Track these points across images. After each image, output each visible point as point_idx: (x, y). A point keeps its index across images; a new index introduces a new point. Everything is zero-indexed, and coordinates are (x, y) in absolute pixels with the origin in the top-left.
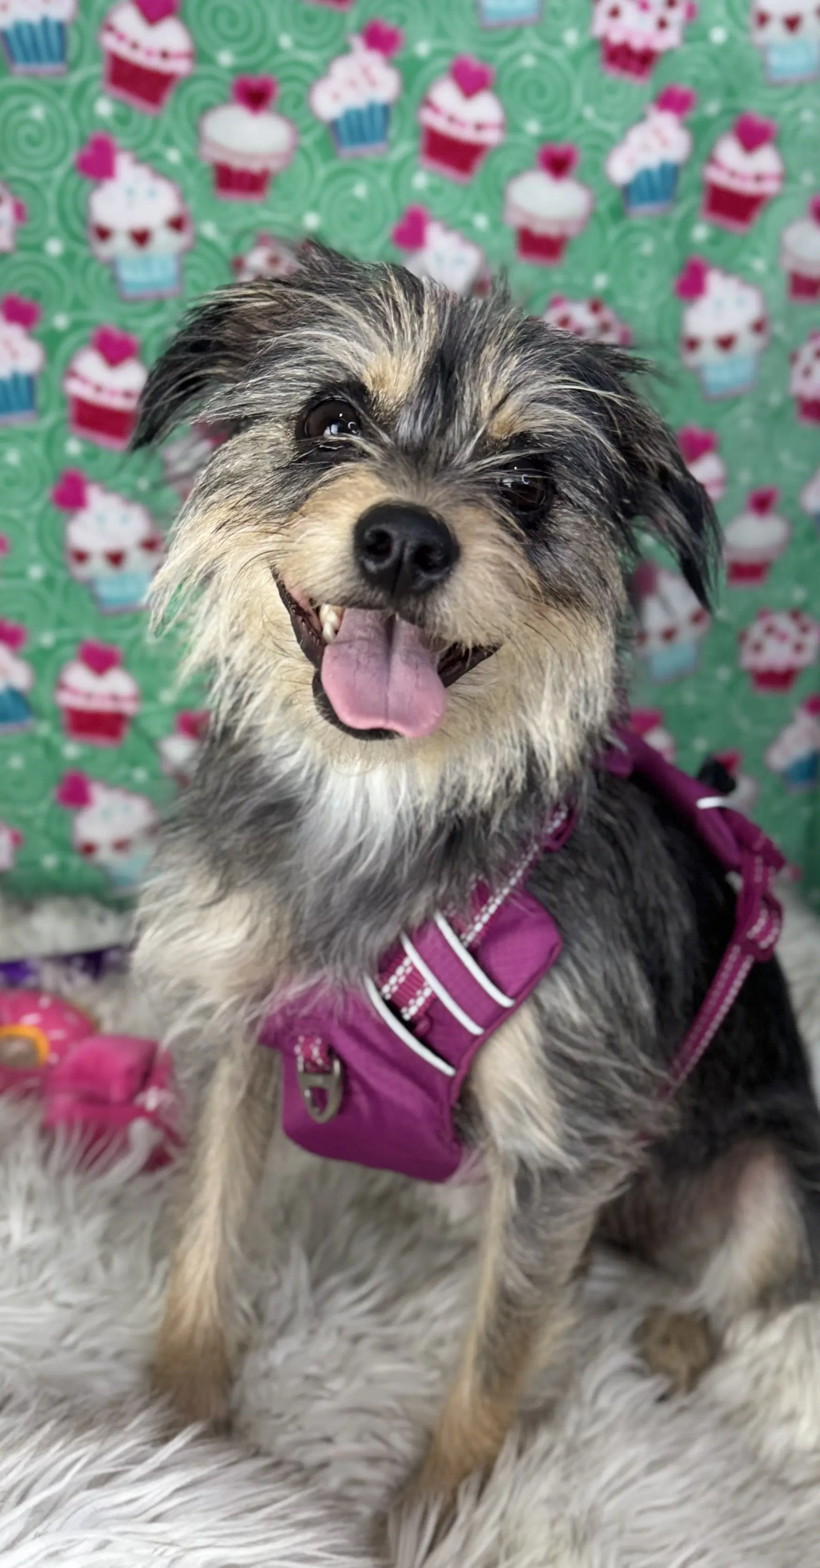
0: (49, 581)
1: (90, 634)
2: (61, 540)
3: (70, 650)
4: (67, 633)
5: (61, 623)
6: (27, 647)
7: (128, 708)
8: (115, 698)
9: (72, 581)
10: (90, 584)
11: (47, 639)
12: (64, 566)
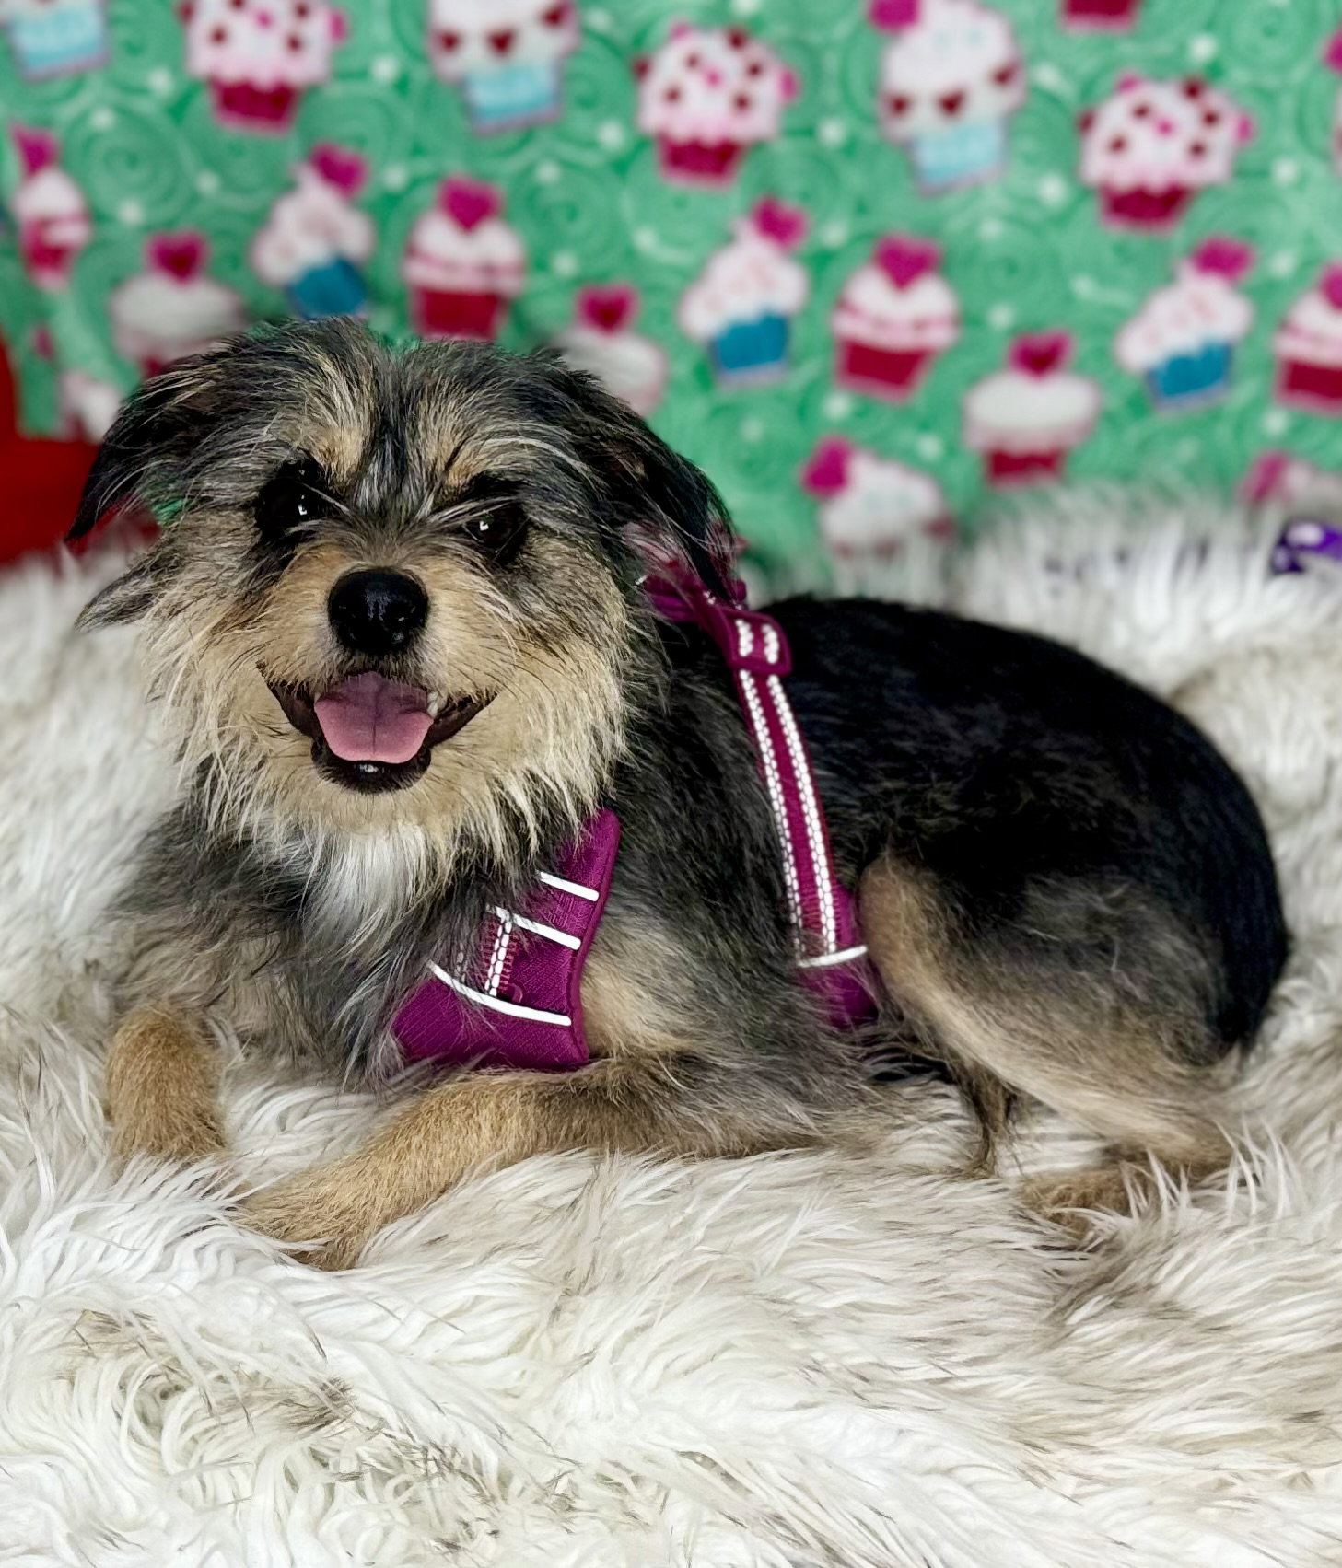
1: (457, 168)
2: (422, 16)
3: (428, 194)
4: (424, 166)
5: (417, 150)
6: (367, 191)
7: (507, 284)
8: (489, 269)
10: (461, 86)
11: (395, 177)
12: (426, 59)
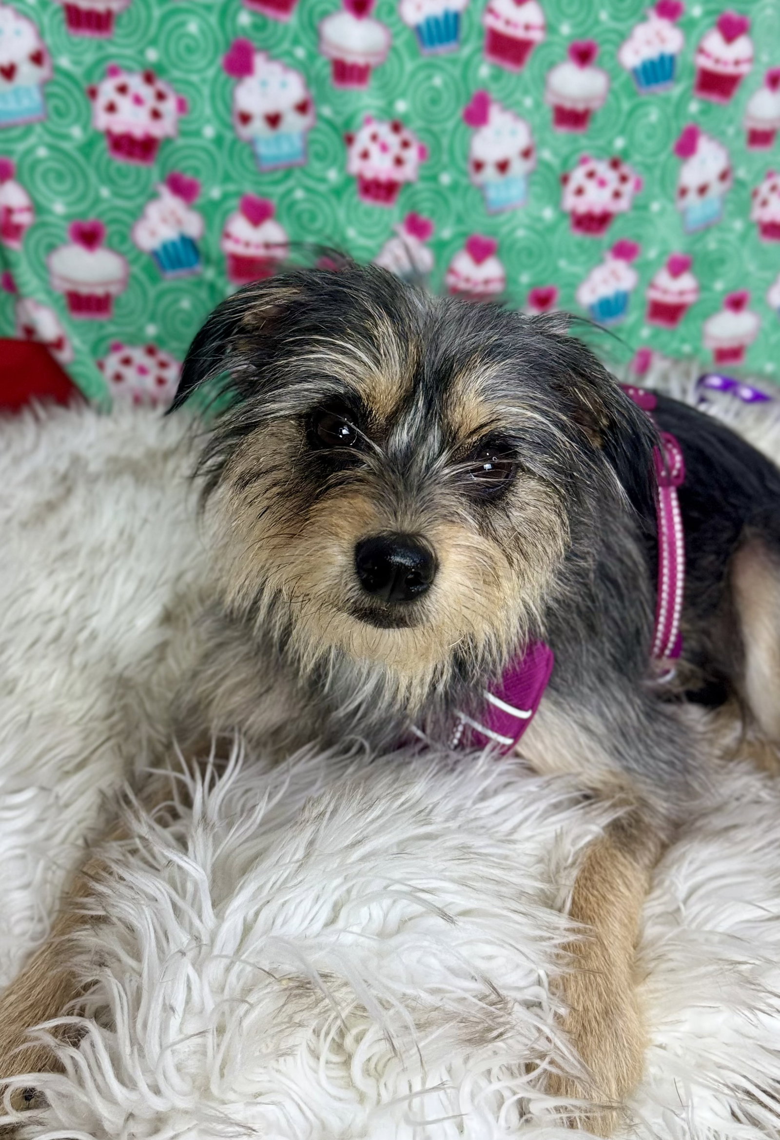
0: (219, 140)
1: (249, 189)
2: (229, 101)
3: (234, 203)
4: (231, 187)
5: (227, 178)
6: (200, 201)
8: (268, 246)
9: (237, 140)
10: (251, 143)
11: (216, 192)
12: (232, 128)
